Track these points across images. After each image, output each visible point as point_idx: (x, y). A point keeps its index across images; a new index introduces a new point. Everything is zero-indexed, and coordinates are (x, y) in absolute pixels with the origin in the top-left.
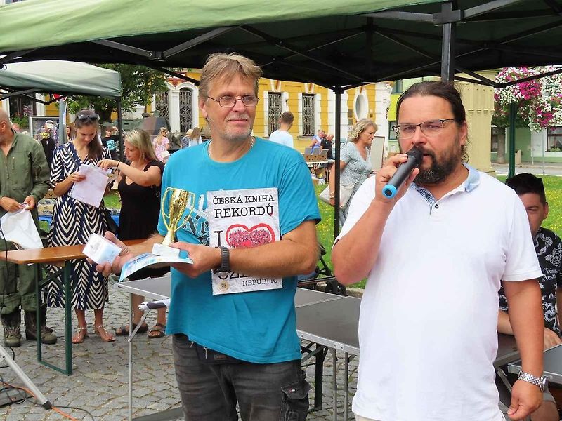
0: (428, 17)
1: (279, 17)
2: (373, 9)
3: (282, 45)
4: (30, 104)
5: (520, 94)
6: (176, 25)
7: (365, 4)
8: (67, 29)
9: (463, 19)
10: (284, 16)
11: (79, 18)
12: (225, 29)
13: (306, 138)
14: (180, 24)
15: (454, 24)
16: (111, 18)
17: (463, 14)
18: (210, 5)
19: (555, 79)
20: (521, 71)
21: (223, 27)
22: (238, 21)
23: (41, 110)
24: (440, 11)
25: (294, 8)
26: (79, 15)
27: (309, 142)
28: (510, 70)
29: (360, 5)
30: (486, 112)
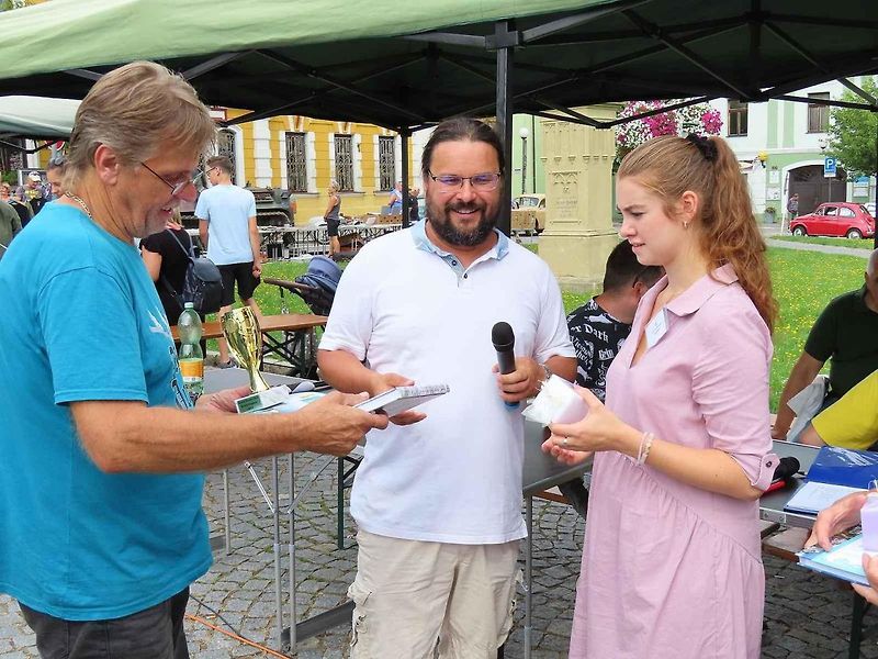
0: (480, 40)
1: (298, 39)
2: (412, 30)
3: (316, 75)
4: (18, 153)
5: (651, 135)
6: (170, 50)
7: (403, 23)
8: (32, 56)
9: (522, 43)
10: (303, 38)
11: (47, 40)
12: (232, 55)
13: (386, 194)
14: (176, 49)
15: (511, 50)
16: (87, 40)
17: (521, 36)
18: (214, 24)
19: (694, 116)
20: (651, 106)
21: (232, 52)
22: (247, 45)
23: (33, 161)
24: (494, 33)
25: (317, 27)
26: (45, 38)
27: (387, 199)
28: (639, 104)
29: (396, 25)
30: (605, 158)
